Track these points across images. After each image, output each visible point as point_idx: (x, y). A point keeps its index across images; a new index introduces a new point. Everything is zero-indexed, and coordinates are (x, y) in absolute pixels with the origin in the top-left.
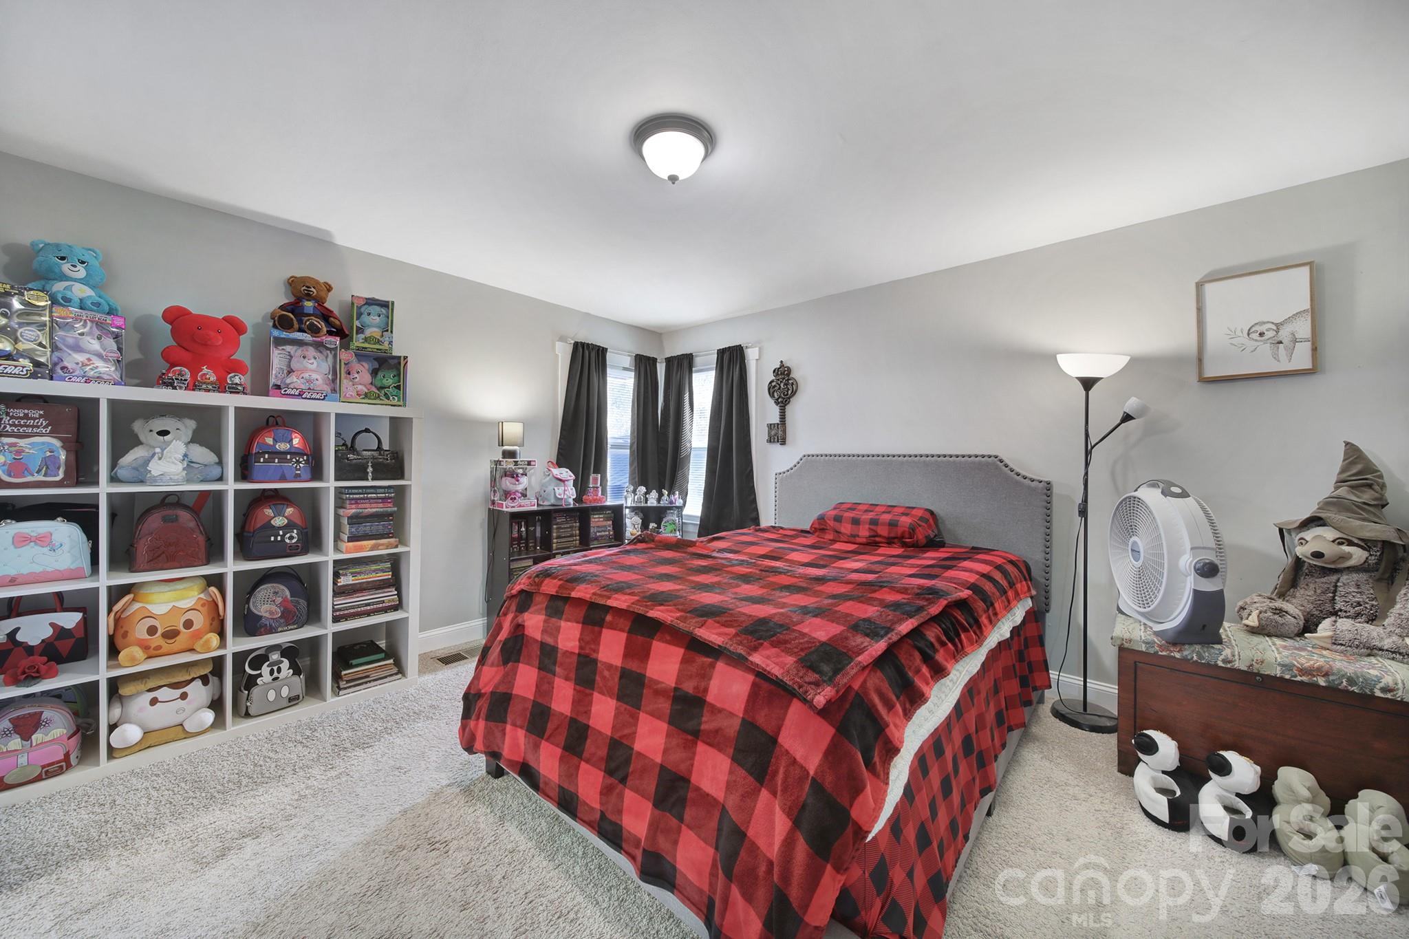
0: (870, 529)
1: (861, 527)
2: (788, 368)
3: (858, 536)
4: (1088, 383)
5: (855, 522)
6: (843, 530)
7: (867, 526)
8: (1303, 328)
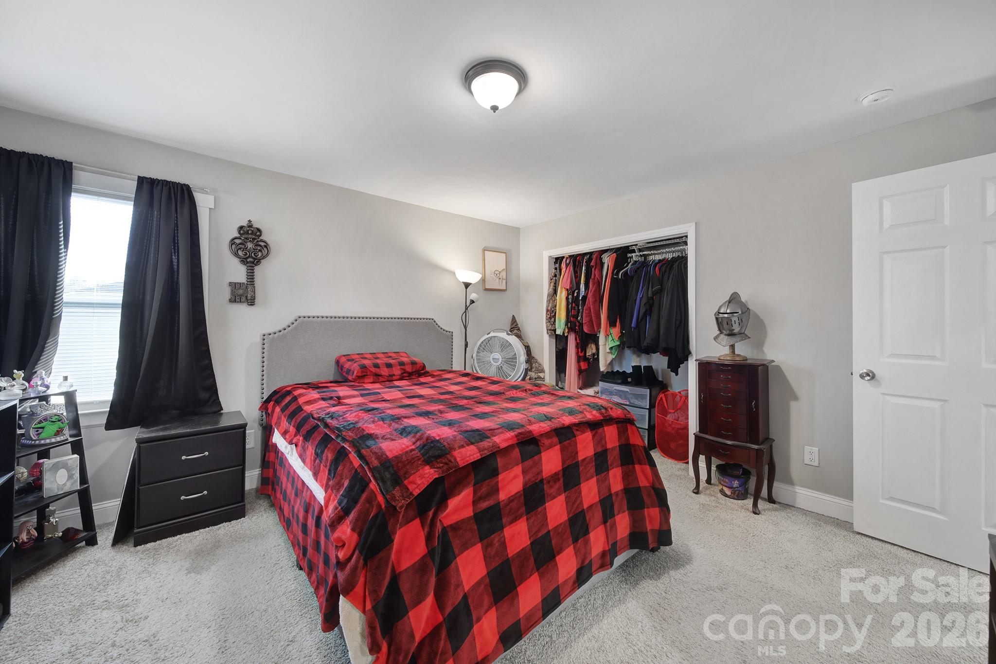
0: (401, 369)
1: (394, 368)
2: (259, 230)
3: (394, 375)
4: (467, 285)
5: (389, 366)
6: (383, 373)
7: (399, 367)
8: (504, 274)
